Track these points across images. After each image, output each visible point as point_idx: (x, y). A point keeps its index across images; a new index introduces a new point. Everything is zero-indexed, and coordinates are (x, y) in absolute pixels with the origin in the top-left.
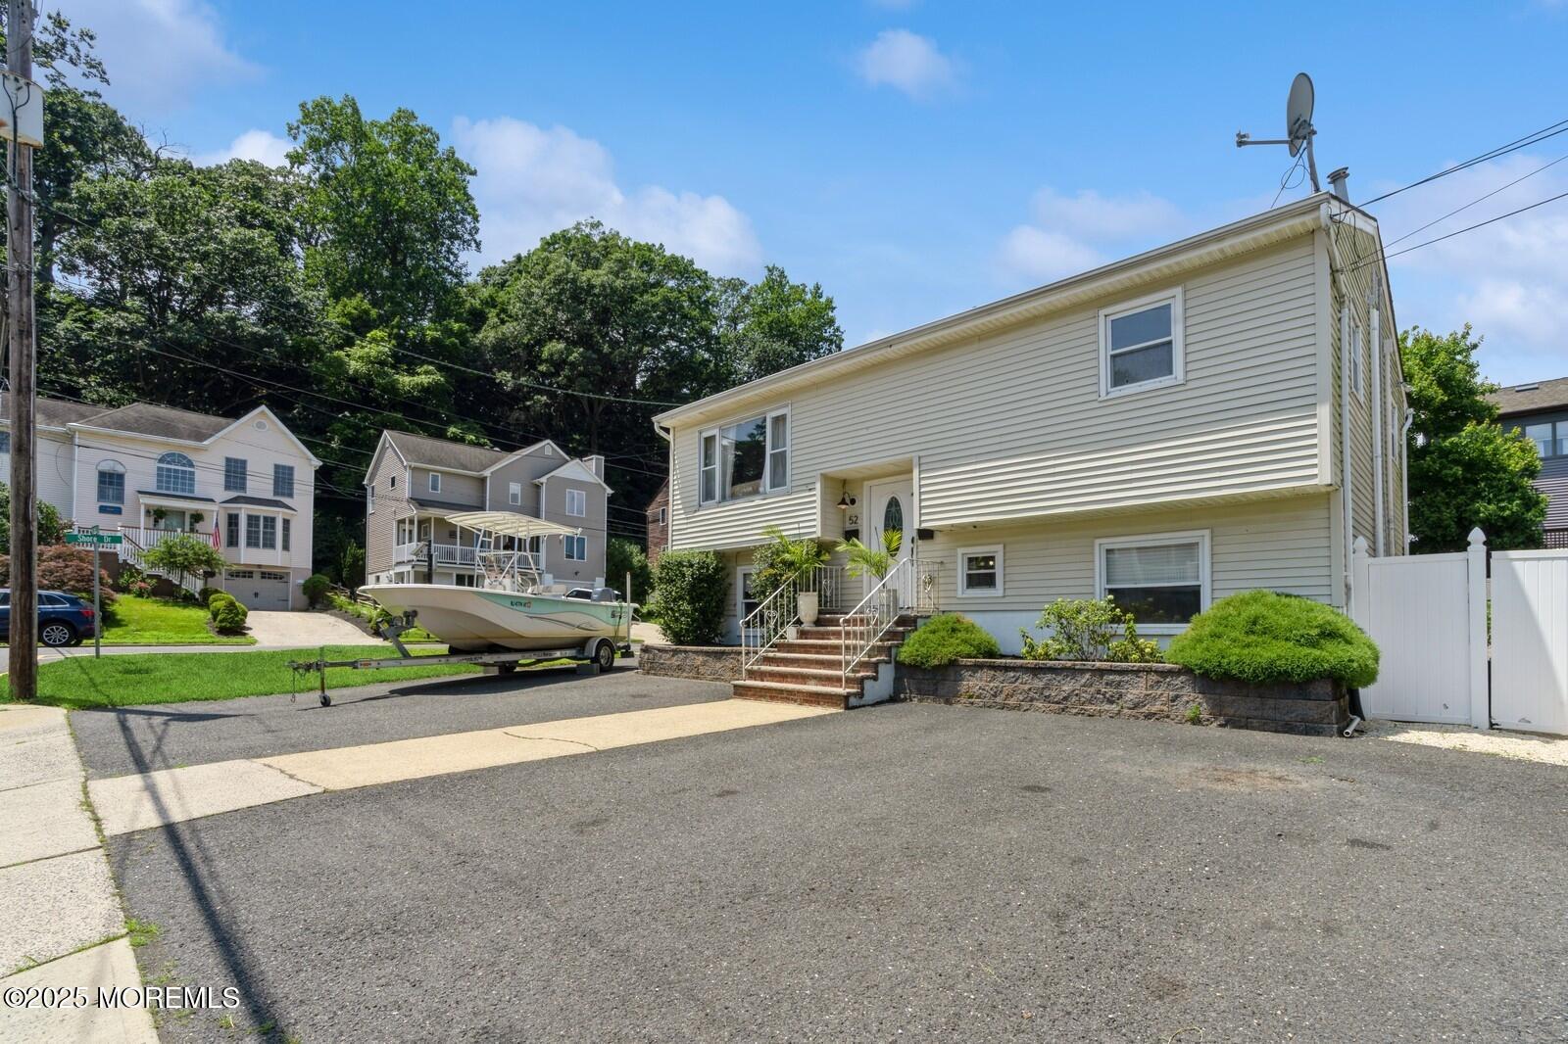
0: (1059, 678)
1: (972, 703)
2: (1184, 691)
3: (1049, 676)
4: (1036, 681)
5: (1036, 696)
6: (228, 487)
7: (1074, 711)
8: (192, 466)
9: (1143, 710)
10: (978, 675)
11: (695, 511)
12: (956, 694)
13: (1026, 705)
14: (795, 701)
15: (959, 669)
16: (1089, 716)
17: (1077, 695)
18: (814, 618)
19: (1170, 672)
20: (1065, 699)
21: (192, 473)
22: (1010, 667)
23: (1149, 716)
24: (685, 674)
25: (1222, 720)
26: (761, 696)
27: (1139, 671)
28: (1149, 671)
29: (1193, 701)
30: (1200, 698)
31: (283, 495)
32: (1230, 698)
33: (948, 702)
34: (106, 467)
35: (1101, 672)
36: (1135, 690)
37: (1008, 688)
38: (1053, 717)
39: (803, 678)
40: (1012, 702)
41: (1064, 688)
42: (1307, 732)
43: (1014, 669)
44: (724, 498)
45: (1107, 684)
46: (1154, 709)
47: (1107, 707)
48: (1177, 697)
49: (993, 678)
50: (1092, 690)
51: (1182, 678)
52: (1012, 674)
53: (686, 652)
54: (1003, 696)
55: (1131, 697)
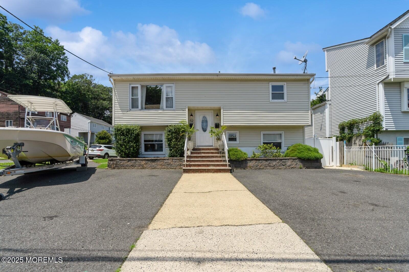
0: (272, 161)
1: (251, 169)
2: (298, 163)
3: (270, 161)
4: (266, 162)
5: (267, 166)
7: (276, 168)
9: (291, 167)
10: (252, 162)
11: (128, 111)
12: (246, 167)
13: (265, 168)
14: (211, 172)
15: (246, 161)
16: (280, 169)
17: (276, 165)
18: (192, 148)
19: (295, 159)
20: (274, 166)
22: (260, 160)
23: (292, 168)
24: (136, 168)
25: (305, 167)
26: (196, 172)
27: (289, 159)
28: (291, 159)
29: (300, 164)
30: (301, 164)
32: (306, 163)
33: (244, 169)
35: (281, 160)
36: (289, 163)
37: (260, 164)
38: (271, 170)
39: (208, 165)
40: (261, 167)
41: (274, 164)
42: (319, 168)
43: (261, 160)
44: (142, 108)
45: (283, 162)
46: (293, 167)
47: (283, 167)
48: (297, 164)
49: (256, 162)
50: (280, 163)
51: (297, 160)
52: (261, 161)
53: (136, 160)
54: (259, 166)
55: (288, 164)
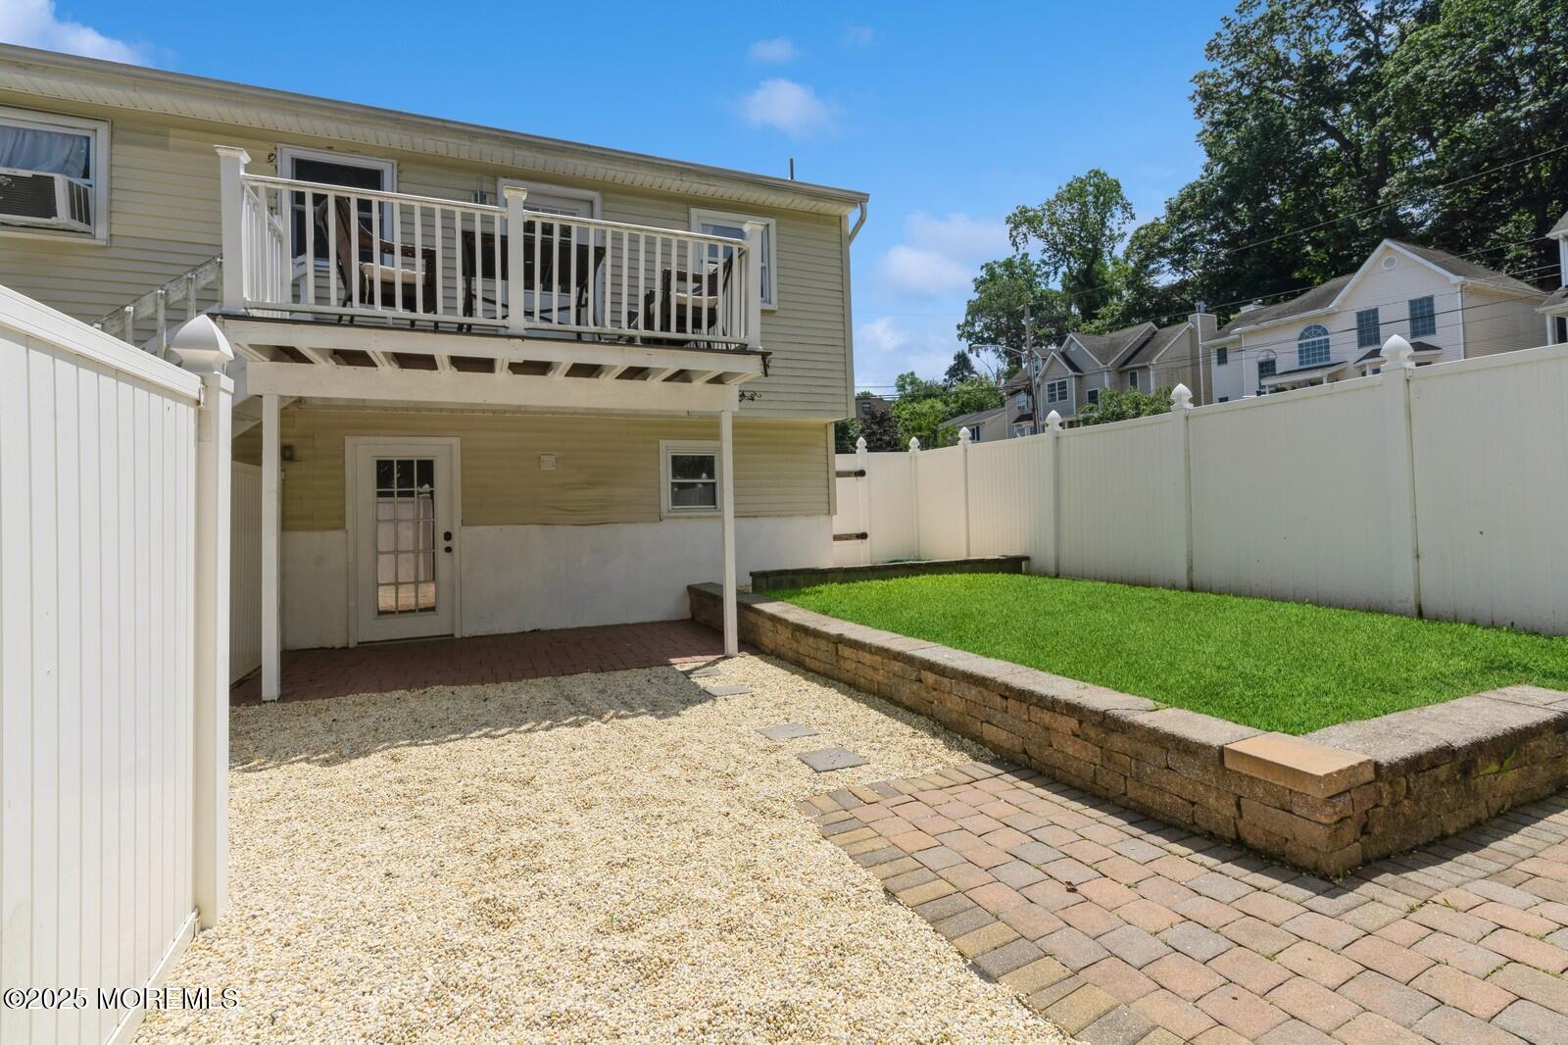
6: (1361, 344)
8: (1326, 333)
21: (1327, 341)
31: (1424, 333)
34: (1262, 358)
